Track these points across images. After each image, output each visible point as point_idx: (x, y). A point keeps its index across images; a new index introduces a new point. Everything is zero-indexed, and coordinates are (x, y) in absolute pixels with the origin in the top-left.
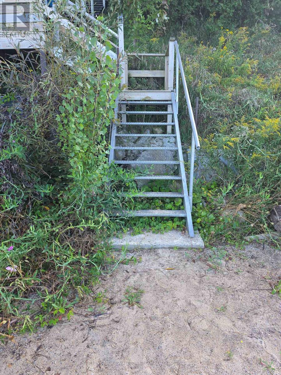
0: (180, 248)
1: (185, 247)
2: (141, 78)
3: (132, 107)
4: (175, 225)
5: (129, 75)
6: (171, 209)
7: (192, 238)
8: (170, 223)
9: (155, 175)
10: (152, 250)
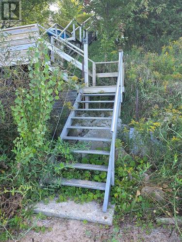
0: (90, 222)
1: (94, 221)
2: (105, 78)
3: (91, 98)
4: (96, 197)
5: (96, 76)
6: (97, 181)
7: (104, 212)
8: (91, 195)
9: (90, 149)
10: (66, 220)
